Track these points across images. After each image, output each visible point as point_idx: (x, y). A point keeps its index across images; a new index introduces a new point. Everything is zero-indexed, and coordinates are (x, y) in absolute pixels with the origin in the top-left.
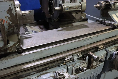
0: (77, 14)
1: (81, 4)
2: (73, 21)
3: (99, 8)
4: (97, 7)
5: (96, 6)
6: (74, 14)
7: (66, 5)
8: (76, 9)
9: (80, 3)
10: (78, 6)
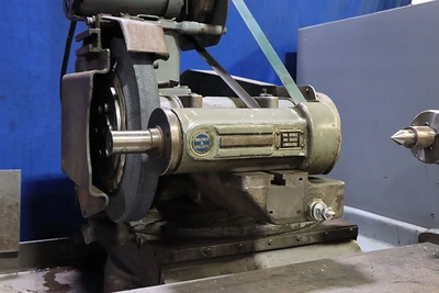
0: (279, 181)
1: (303, 114)
2: (261, 244)
3: (427, 150)
4: (412, 144)
5: (407, 134)
6: (254, 185)
7: (195, 118)
8: (271, 151)
9: (299, 108)
10: (286, 126)
